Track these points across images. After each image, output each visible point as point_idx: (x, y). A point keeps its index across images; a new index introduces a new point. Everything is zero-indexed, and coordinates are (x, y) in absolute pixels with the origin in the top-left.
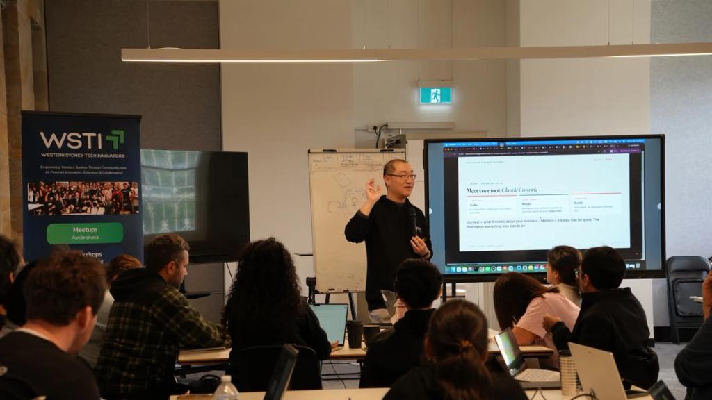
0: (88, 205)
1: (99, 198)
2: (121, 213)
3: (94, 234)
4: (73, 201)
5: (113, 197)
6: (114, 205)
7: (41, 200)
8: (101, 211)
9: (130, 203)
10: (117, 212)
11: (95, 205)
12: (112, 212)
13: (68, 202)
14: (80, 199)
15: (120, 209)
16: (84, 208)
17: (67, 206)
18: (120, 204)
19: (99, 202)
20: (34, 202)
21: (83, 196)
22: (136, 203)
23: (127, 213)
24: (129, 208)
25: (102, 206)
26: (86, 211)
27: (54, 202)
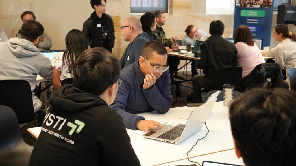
0: (255, 4)
1: (259, 2)
2: (265, 7)
3: (256, 14)
4: (250, 3)
5: (263, 2)
6: (263, 5)
7: (240, 3)
8: (259, 6)
9: (269, 4)
10: (264, 7)
11: (257, 4)
12: (262, 7)
13: (249, 3)
14: (252, 3)
15: (265, 6)
16: (253, 5)
17: (248, 5)
18: (266, 4)
19: (258, 3)
20: (238, 3)
21: (253, 2)
22: (271, 4)
23: (267, 7)
24: (268, 6)
25: (259, 5)
26: (253, 6)
27: (244, 3)
